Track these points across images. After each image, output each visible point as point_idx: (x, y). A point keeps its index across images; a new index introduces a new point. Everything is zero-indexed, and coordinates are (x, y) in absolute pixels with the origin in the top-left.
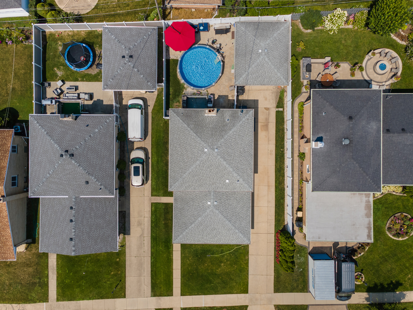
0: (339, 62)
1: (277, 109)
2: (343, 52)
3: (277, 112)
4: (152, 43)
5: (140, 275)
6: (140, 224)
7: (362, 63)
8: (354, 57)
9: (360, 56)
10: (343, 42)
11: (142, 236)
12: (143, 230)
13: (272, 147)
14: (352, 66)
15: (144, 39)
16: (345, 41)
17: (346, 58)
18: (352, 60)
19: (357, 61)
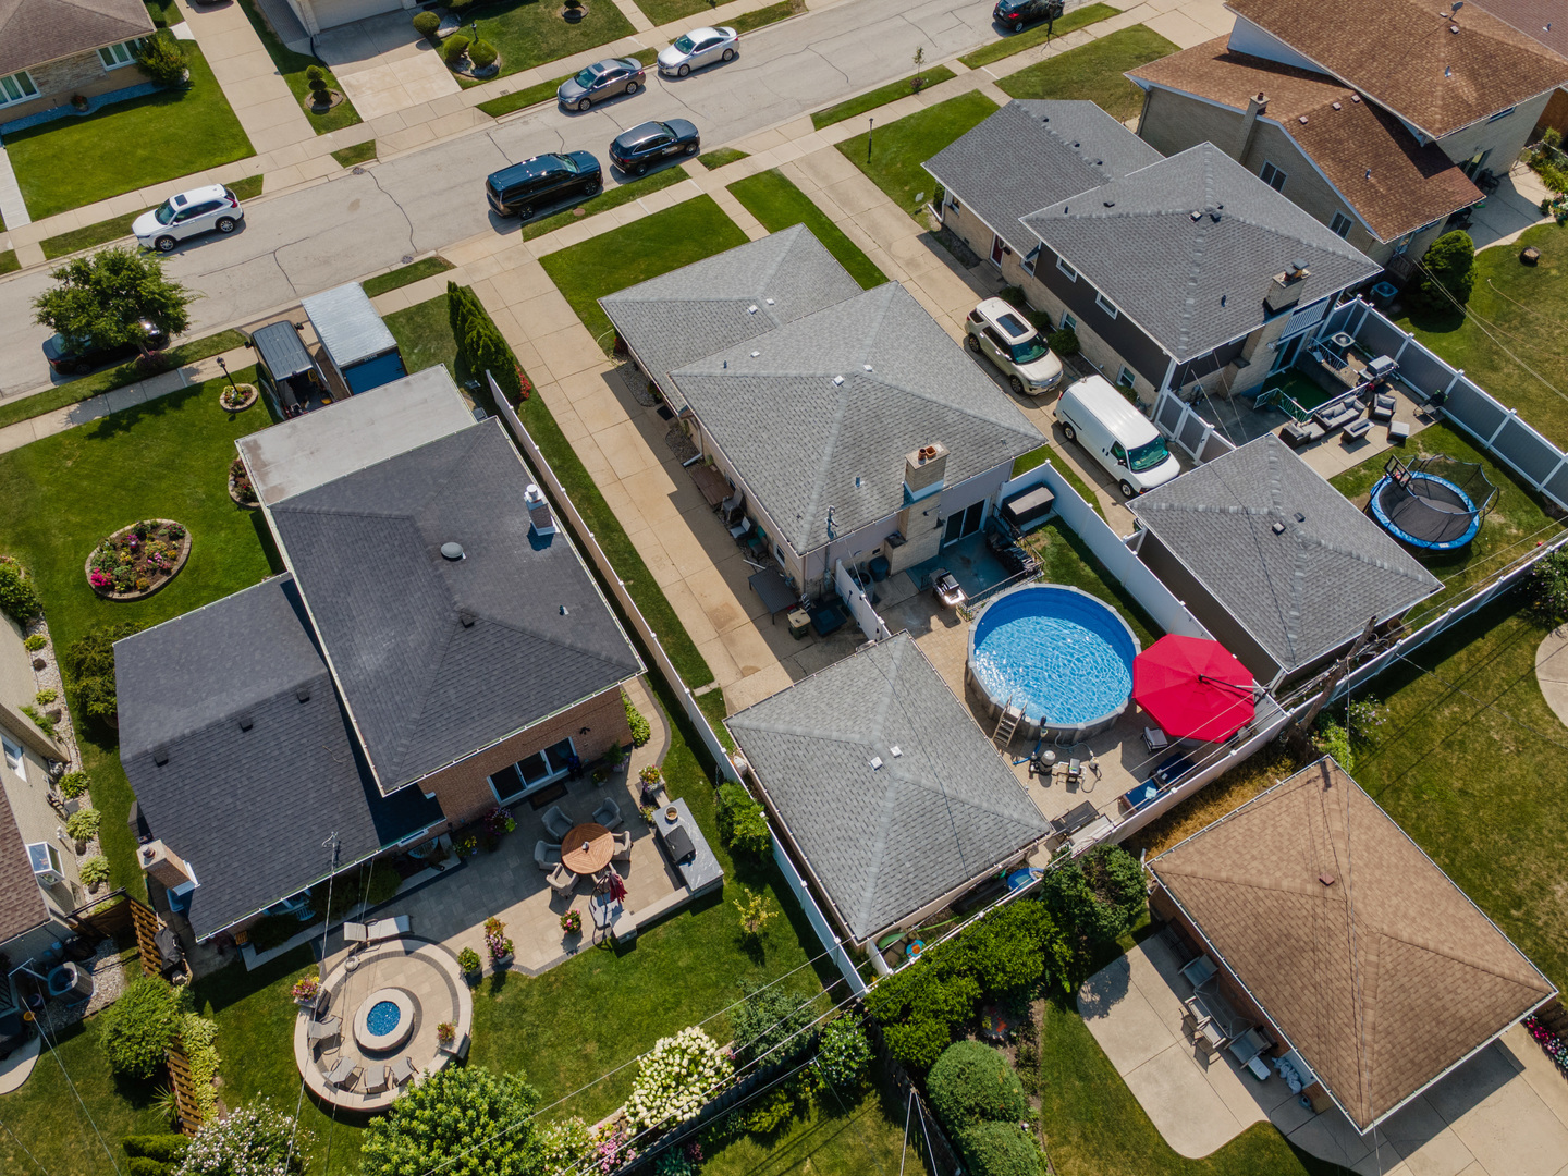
0: (571, 956)
1: (713, 686)
2: (574, 1004)
3: (712, 680)
4: (1257, 615)
5: (831, 187)
6: (912, 263)
7: (476, 1000)
8: (517, 1008)
9: (496, 1027)
10: (591, 1048)
11: (888, 247)
12: (893, 257)
13: (666, 579)
14: (512, 970)
15: (1293, 606)
16: (586, 1058)
17: (550, 985)
18: (522, 990)
19: (500, 998)
